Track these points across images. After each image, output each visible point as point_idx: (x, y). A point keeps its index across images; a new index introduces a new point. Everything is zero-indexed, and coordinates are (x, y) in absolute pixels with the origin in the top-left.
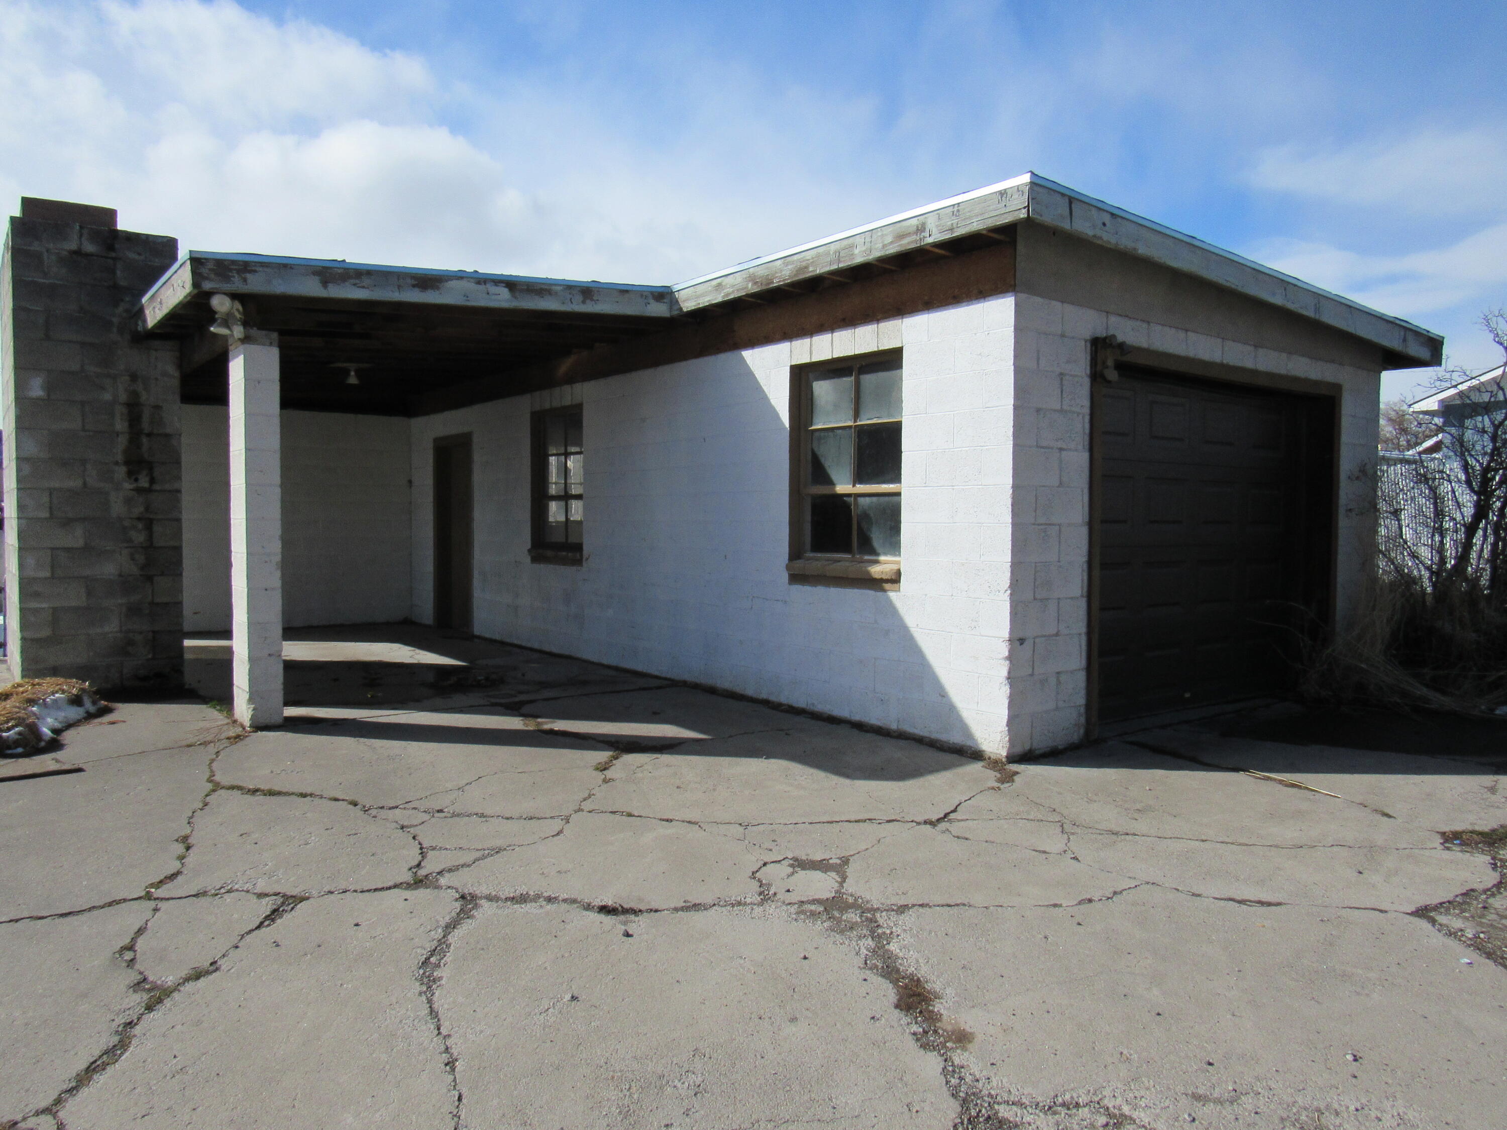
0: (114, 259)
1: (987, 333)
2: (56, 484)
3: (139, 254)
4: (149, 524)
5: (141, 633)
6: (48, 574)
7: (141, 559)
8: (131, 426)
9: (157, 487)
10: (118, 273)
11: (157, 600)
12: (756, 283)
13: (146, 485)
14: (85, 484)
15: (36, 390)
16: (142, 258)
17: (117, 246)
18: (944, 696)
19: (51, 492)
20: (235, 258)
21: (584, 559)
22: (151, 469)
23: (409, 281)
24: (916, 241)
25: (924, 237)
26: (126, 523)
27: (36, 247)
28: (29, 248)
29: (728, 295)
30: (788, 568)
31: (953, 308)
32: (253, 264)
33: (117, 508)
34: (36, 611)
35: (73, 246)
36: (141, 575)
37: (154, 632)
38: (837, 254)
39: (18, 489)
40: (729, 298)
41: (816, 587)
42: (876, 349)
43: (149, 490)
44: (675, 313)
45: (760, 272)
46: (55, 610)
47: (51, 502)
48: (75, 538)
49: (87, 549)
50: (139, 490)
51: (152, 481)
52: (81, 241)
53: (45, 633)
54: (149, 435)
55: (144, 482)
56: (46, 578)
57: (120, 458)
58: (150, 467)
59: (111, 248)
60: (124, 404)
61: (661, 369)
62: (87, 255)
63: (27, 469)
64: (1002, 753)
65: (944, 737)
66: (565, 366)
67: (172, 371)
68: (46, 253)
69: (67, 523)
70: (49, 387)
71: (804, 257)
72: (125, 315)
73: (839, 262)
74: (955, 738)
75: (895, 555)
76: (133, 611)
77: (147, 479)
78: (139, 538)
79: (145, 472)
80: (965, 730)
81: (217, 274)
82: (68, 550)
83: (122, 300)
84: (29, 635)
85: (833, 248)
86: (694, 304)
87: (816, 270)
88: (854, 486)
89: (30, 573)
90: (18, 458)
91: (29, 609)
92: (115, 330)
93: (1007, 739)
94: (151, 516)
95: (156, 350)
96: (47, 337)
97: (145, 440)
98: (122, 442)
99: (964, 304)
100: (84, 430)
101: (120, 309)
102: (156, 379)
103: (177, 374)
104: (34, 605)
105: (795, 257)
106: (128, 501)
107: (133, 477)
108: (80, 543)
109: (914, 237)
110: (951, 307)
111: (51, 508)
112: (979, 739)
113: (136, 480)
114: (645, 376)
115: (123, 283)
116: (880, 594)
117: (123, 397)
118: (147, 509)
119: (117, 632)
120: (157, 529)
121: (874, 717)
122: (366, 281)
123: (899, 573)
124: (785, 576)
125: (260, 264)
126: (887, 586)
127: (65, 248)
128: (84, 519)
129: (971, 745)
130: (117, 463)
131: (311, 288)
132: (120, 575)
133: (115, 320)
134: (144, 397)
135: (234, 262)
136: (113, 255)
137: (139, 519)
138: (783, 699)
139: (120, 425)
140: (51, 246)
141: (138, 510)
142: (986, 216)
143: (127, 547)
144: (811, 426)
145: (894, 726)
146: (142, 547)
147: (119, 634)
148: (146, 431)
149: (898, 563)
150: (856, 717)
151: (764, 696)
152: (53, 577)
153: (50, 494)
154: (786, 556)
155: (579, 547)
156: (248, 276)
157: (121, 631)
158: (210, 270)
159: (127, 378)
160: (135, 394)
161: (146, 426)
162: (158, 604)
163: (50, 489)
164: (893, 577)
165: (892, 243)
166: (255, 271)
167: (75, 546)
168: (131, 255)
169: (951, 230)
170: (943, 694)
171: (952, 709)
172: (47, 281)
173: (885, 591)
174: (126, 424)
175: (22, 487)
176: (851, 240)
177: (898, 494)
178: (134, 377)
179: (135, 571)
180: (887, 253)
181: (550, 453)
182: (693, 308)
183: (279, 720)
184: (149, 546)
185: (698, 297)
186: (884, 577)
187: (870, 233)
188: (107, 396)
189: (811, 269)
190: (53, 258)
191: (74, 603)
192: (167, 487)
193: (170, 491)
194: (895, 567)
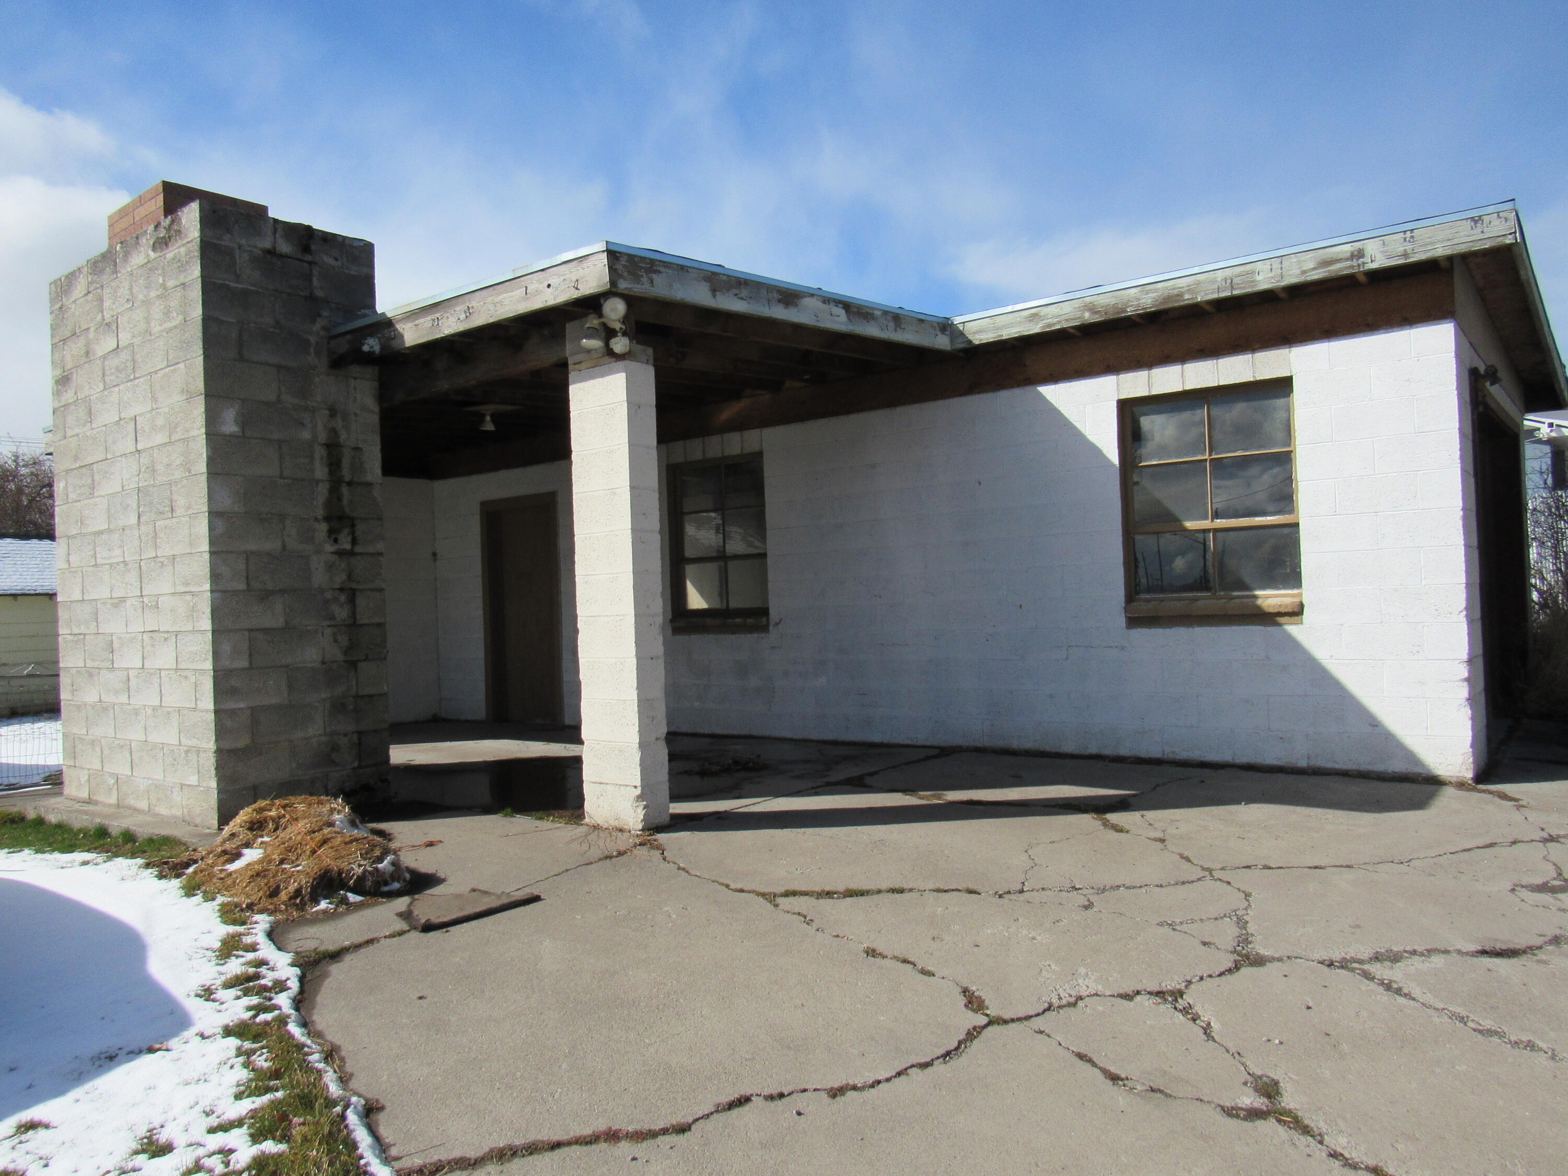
0: (310, 263)
1: (1416, 359)
2: (252, 546)
3: (336, 259)
4: (352, 596)
5: (345, 735)
6: (245, 664)
7: (344, 640)
8: (331, 473)
9: (358, 549)
10: (315, 280)
11: (361, 693)
12: (1096, 313)
13: (348, 547)
14: (284, 547)
15: (230, 426)
16: (339, 263)
17: (313, 247)
18: (1377, 726)
19: (248, 555)
20: (643, 254)
21: (772, 624)
22: (353, 526)
23: (776, 296)
24: (1352, 267)
25: (1364, 263)
26: (328, 595)
27: (226, 241)
28: (218, 242)
29: (1050, 325)
30: (1126, 610)
31: (1364, 336)
32: (658, 263)
33: (319, 577)
34: (233, 713)
35: (267, 245)
36: (345, 661)
37: (359, 733)
38: (1229, 281)
39: (212, 553)
40: (1053, 328)
41: (1171, 628)
42: (1252, 379)
43: (352, 553)
44: (960, 345)
45: (1102, 301)
46: (253, 709)
47: (247, 571)
48: (274, 617)
49: (287, 628)
50: (340, 553)
51: (354, 542)
52: (275, 238)
53: (242, 742)
54: (349, 484)
55: (345, 544)
56: (244, 669)
57: (320, 513)
58: (352, 523)
59: (306, 249)
60: (323, 444)
61: (899, 410)
62: (282, 256)
63: (221, 526)
64: (1466, 775)
65: (1379, 767)
66: (728, 412)
67: (372, 404)
68: (238, 251)
69: (265, 596)
70: (244, 422)
71: (1175, 285)
72: (322, 333)
73: (1232, 288)
74: (1397, 766)
75: (1293, 588)
76: (338, 707)
77: (349, 539)
78: (341, 613)
79: (346, 531)
80: (1411, 756)
81: (630, 273)
82: (266, 631)
83: (320, 316)
84: (228, 745)
85: (1220, 275)
86: (993, 335)
87: (1196, 298)
88: (1212, 521)
89: (226, 663)
90: (210, 513)
91: (225, 711)
92: (312, 350)
93: (1471, 760)
94: (354, 586)
95: (355, 378)
96: (241, 358)
97: (345, 490)
98: (322, 492)
99: (1382, 331)
100: (281, 477)
101: (317, 327)
102: (356, 414)
103: (376, 409)
104: (231, 705)
105: (1160, 285)
106: (330, 567)
107: (334, 536)
108: (280, 622)
109: (1349, 263)
110: (1362, 334)
111: (247, 578)
112: (1431, 764)
113: (336, 541)
114: (877, 419)
115: (319, 293)
116: (1271, 629)
117: (322, 437)
118: (350, 577)
119: (320, 735)
120: (361, 601)
121: (1272, 756)
122: (744, 293)
123: (1302, 606)
124: (1122, 621)
125: (662, 264)
126: (1281, 620)
127: (259, 246)
128: (282, 591)
129: (1422, 772)
130: (316, 519)
131: (700, 296)
132: (323, 663)
133: (313, 339)
134: (343, 436)
135: (643, 259)
136: (309, 258)
137: (341, 590)
138: (1123, 752)
139: (321, 472)
140: (243, 241)
141: (340, 578)
142: (1456, 241)
143: (329, 626)
144: (1141, 463)
145: (1303, 763)
146: (345, 625)
147: (323, 738)
148: (347, 479)
149: (1300, 595)
150: (1243, 759)
151: (1093, 749)
152: (251, 668)
153: (247, 559)
154: (1123, 599)
155: (764, 612)
156: (655, 276)
157: (325, 735)
158: (624, 266)
159: (327, 412)
160: (334, 432)
161: (347, 475)
162: (362, 697)
163: (245, 552)
164: (1296, 610)
165: (1314, 269)
166: (659, 272)
167: (275, 626)
168: (329, 260)
169: (1405, 255)
170: (1374, 723)
171: (1389, 737)
172: (240, 286)
173: (1279, 625)
174: (326, 470)
175: (215, 550)
176: (1248, 267)
177: (1296, 525)
178: (333, 412)
179: (340, 657)
180: (1309, 279)
181: (686, 510)
182: (991, 340)
183: (665, 819)
184: (353, 625)
185: (998, 329)
186: (1282, 610)
187: (1280, 260)
188: (306, 435)
189: (1187, 297)
190: (246, 255)
191: (274, 701)
192: (371, 549)
193: (372, 554)
194: (1297, 600)
